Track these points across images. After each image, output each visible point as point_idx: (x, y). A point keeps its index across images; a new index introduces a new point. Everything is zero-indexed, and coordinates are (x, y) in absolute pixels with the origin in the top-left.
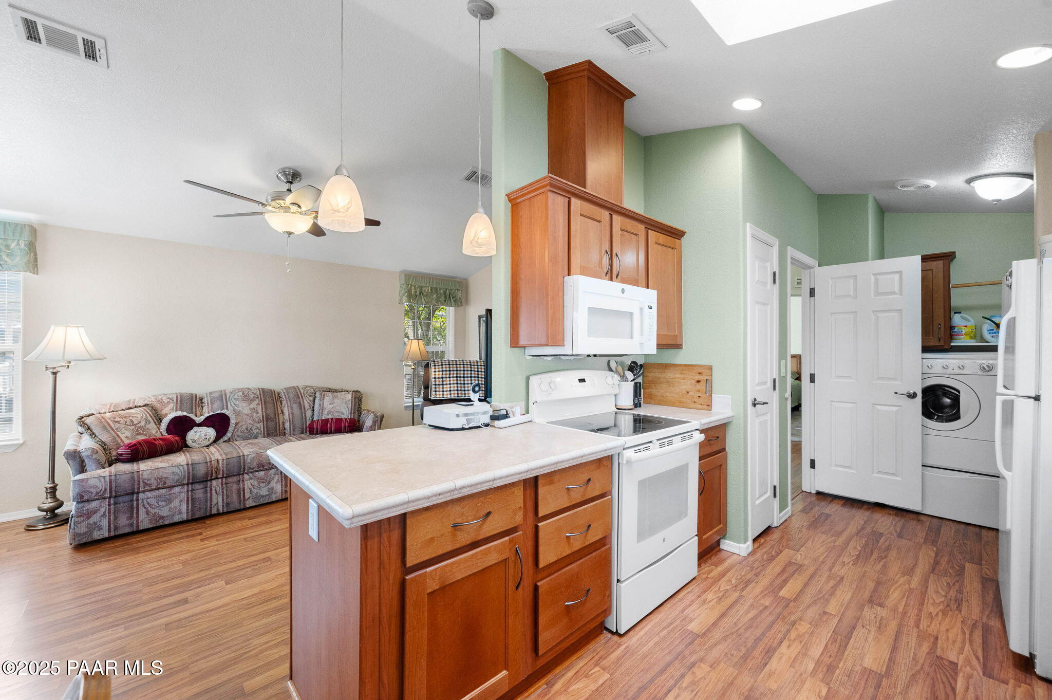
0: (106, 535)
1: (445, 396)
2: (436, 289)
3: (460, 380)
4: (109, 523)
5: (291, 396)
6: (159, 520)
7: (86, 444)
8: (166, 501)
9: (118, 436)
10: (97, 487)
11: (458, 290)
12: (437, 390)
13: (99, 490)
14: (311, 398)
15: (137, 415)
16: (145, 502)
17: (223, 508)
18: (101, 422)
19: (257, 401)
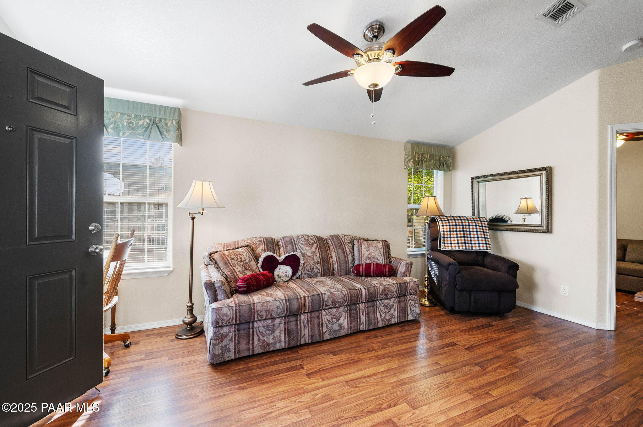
0: (233, 357)
1: (453, 248)
2: (433, 155)
3: (467, 234)
4: (235, 346)
5: (336, 243)
6: (266, 346)
7: (215, 276)
8: (271, 331)
9: (234, 270)
10: (227, 316)
11: (449, 157)
12: (446, 242)
13: (229, 318)
14: (350, 245)
15: (243, 254)
16: (258, 331)
17: (308, 339)
18: (223, 258)
19: (315, 246)
